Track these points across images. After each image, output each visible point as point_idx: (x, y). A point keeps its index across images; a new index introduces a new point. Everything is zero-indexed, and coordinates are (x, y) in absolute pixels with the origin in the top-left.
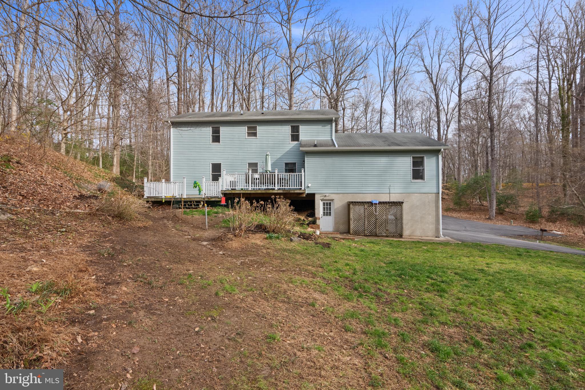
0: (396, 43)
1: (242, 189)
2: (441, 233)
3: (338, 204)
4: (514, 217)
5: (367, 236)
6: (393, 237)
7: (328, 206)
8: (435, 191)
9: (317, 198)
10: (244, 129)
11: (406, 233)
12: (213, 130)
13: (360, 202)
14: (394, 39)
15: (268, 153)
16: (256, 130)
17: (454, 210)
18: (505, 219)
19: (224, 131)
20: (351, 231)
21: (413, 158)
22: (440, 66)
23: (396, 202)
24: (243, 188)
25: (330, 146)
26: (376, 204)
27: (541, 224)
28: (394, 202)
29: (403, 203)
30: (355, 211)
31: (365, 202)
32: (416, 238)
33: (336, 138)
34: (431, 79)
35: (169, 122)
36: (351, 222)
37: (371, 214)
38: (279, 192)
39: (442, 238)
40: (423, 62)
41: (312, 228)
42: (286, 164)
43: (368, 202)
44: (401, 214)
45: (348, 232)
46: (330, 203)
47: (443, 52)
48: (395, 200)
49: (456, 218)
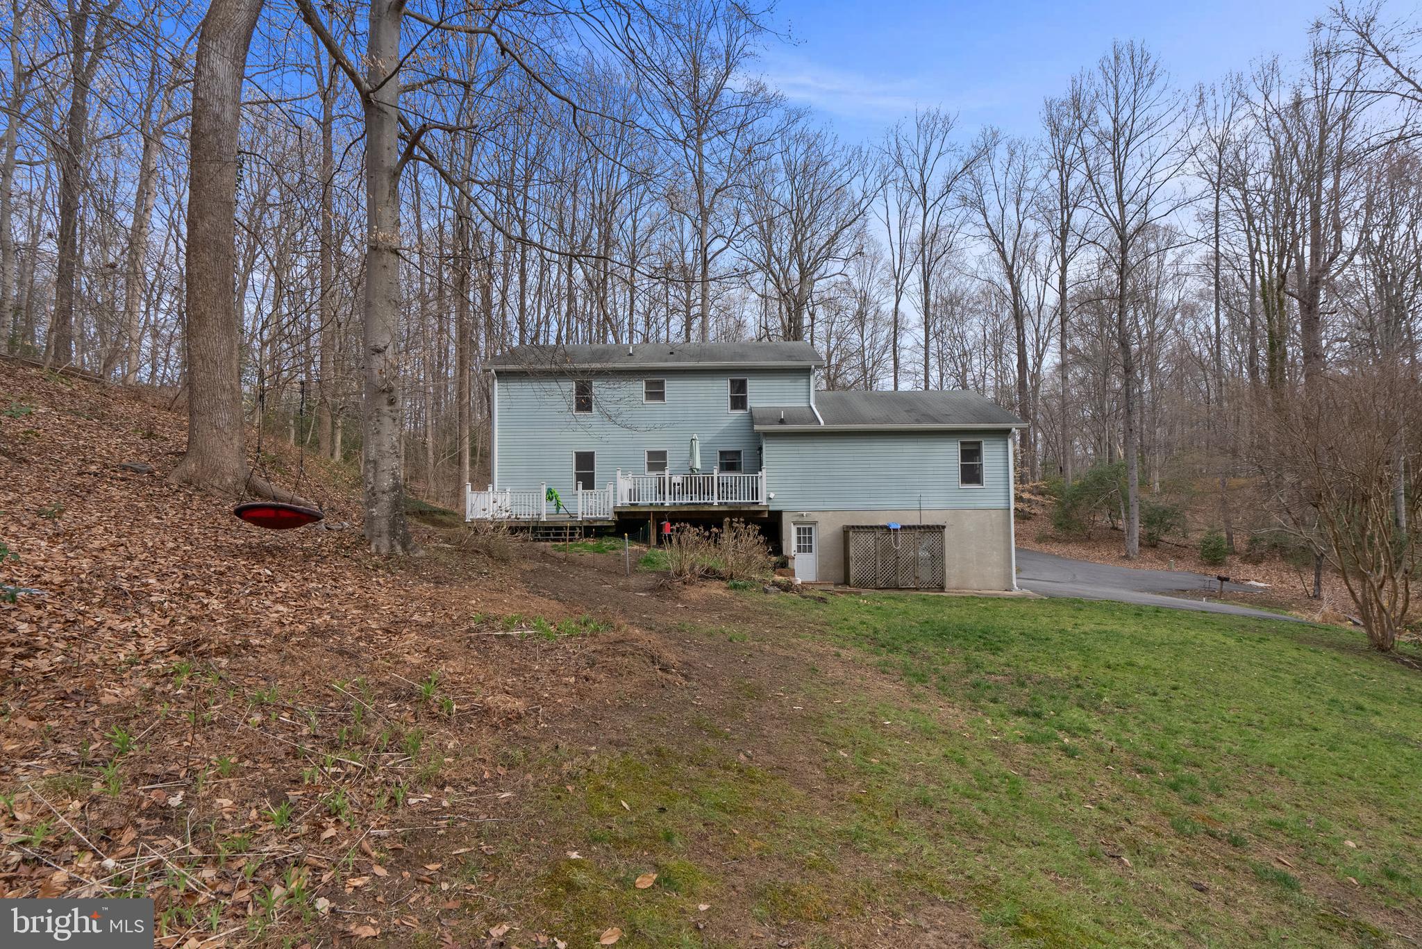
0: (925, 185)
1: (651, 504)
2: (1015, 583)
3: (826, 530)
4: (1179, 552)
5: (880, 589)
6: (928, 589)
7: (806, 533)
8: (1002, 504)
9: (786, 520)
10: (639, 388)
11: (951, 582)
12: (577, 387)
13: (866, 527)
14: (922, 175)
15: (695, 436)
16: (663, 387)
17: (1057, 540)
18: (1160, 558)
19: (599, 389)
20: (852, 581)
21: (962, 443)
22: (1020, 226)
23: (933, 527)
24: (654, 502)
25: (810, 422)
26: (896, 530)
27: (1231, 567)
28: (928, 527)
29: (944, 527)
30: (859, 545)
31: (877, 527)
32: (968, 593)
33: (816, 403)
34: (1003, 255)
35: (493, 371)
36: (852, 564)
37: (887, 549)
38: (721, 509)
39: (1016, 592)
40: (985, 216)
41: (781, 575)
42: (722, 453)
43: (882, 527)
44: (942, 548)
45: (846, 582)
46: (810, 529)
47: (1027, 196)
48: (930, 523)
49: (1059, 556)
